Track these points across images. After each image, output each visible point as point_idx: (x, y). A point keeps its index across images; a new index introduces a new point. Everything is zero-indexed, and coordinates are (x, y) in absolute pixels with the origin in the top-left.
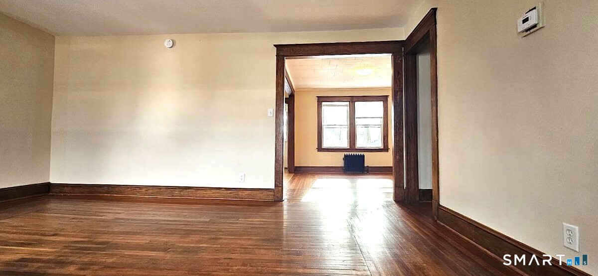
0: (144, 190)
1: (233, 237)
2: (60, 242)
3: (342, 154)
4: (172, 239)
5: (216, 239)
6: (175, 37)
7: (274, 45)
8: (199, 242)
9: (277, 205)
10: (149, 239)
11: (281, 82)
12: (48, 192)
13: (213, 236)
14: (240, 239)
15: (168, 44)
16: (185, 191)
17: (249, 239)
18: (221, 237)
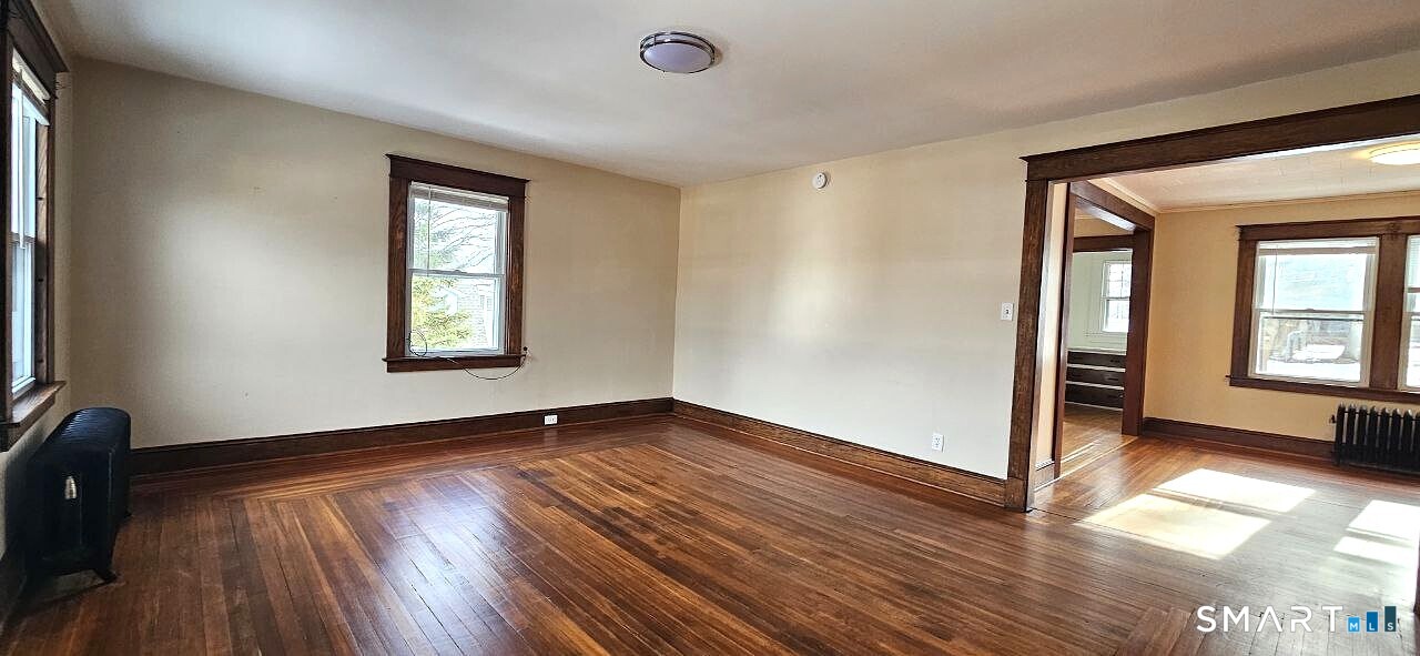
0: (778, 431)
1: (858, 562)
2: (654, 497)
3: (1332, 404)
4: (771, 534)
5: (830, 555)
6: (830, 167)
7: (1023, 158)
8: (803, 552)
9: (1008, 519)
10: (743, 524)
11: (1036, 242)
12: (671, 410)
13: (829, 549)
14: (868, 570)
15: (818, 181)
16: (836, 446)
17: (881, 574)
18: (839, 553)
